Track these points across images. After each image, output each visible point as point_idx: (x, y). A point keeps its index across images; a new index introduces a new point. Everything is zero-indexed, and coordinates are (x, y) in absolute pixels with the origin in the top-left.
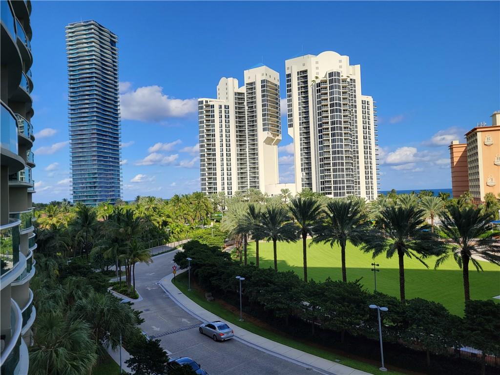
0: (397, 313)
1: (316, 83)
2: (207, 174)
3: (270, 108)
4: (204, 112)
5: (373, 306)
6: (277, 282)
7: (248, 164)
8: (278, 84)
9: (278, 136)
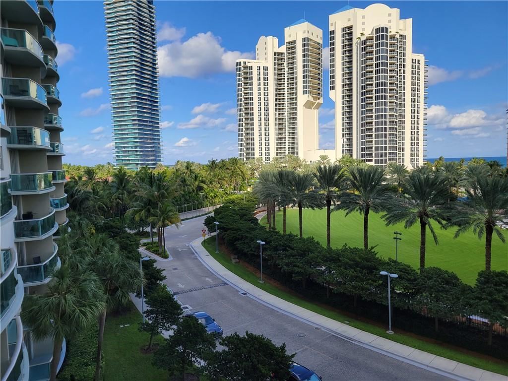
0: (409, 280)
1: (362, 40)
2: (244, 139)
3: (311, 69)
4: (242, 74)
5: (383, 273)
6: (296, 247)
7: (287, 129)
8: (321, 42)
9: (319, 99)
